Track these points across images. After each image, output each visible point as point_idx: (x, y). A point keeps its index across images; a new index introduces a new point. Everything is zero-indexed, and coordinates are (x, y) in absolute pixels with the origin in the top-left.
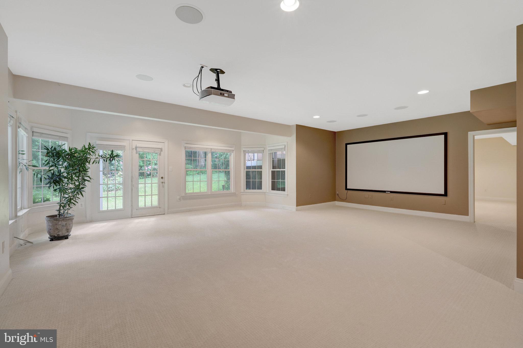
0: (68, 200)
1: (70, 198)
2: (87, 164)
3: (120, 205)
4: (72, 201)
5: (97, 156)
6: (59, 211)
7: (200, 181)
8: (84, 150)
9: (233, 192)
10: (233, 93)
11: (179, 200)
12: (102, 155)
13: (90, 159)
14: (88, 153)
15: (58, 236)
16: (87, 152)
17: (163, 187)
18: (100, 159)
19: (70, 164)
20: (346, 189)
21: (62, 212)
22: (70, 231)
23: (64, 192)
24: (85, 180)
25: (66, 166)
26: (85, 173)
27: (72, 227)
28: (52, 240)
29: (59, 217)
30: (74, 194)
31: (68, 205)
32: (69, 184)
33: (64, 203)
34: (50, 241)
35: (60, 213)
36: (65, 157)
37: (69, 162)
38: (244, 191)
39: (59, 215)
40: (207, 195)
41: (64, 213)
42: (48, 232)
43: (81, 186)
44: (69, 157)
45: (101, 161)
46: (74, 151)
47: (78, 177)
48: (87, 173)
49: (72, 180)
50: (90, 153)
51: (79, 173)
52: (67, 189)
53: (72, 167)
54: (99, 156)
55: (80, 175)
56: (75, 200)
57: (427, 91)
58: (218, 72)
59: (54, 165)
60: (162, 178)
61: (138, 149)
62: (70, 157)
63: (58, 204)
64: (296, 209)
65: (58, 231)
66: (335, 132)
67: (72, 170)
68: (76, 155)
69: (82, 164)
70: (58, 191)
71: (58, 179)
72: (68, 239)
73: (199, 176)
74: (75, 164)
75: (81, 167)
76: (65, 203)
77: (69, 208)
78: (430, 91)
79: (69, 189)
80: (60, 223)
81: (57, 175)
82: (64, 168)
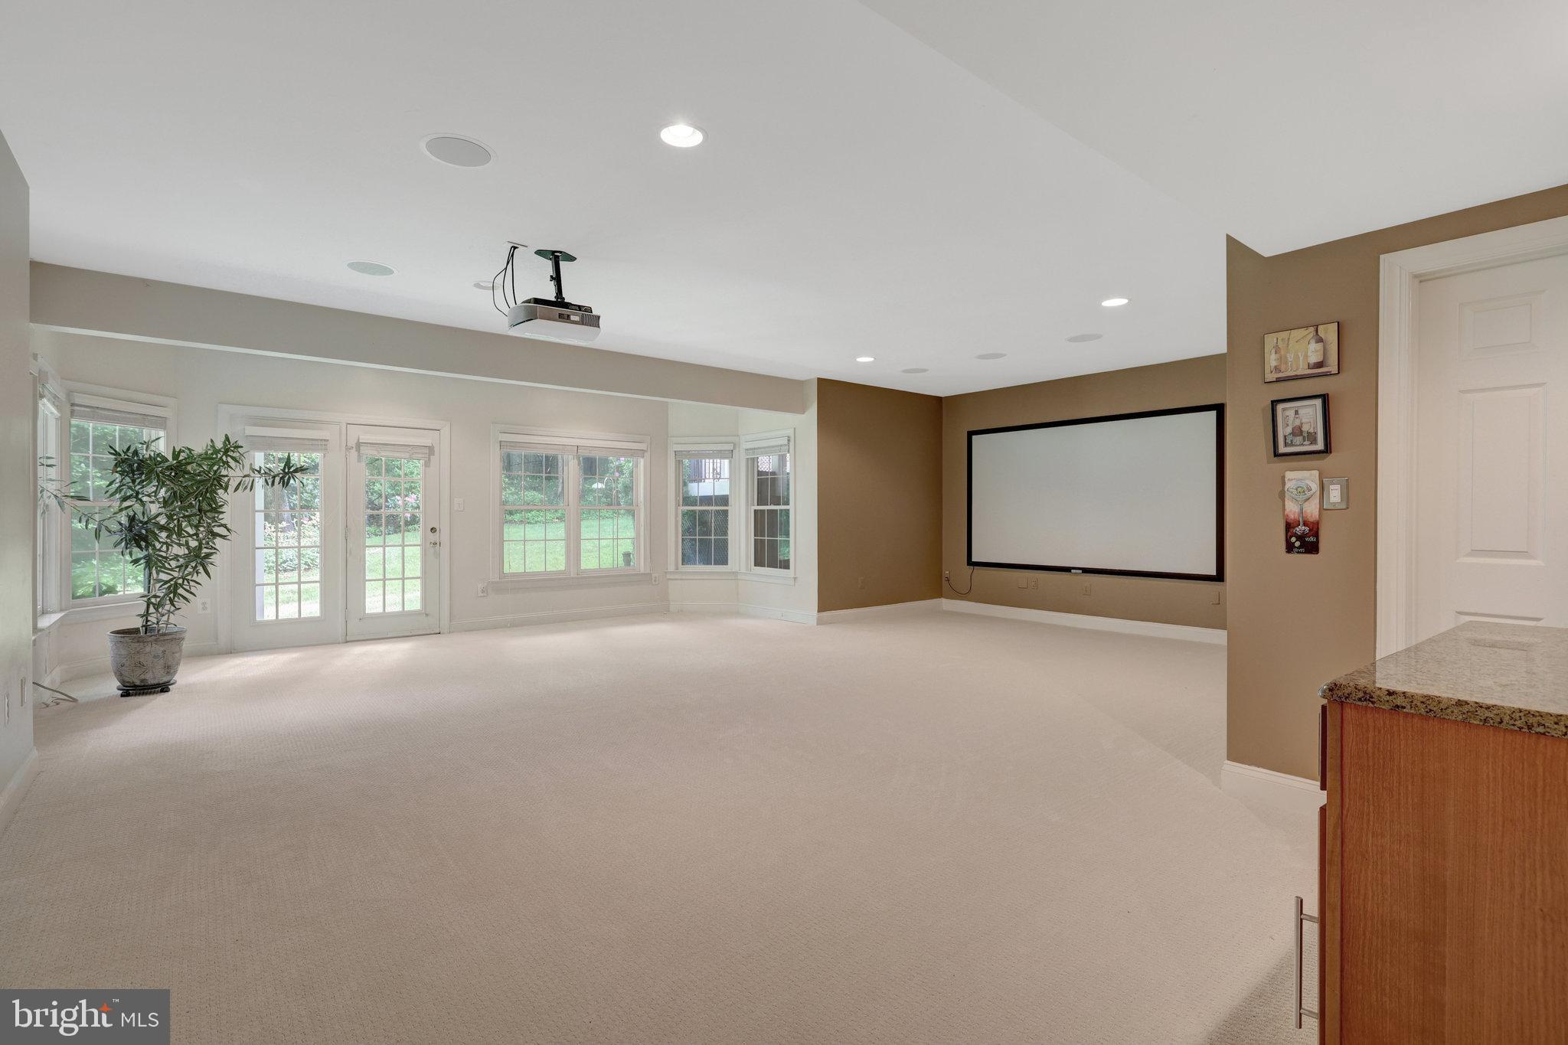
0: (170, 587)
1: (176, 583)
2: (221, 492)
3: (312, 608)
4: (180, 591)
5: (247, 471)
6: (144, 615)
7: (546, 540)
8: (212, 454)
10: (595, 313)
11: (482, 595)
12: (260, 468)
13: (229, 480)
14: (224, 463)
15: (143, 684)
16: (221, 458)
17: (438, 555)
18: (257, 480)
19: (175, 493)
20: (970, 563)
21: (153, 619)
22: (175, 672)
23: (159, 566)
24: (215, 535)
25: (164, 498)
26: (214, 517)
27: (180, 660)
28: (126, 694)
29: (146, 633)
30: (186, 572)
31: (168, 602)
32: (172, 546)
33: (159, 597)
34: (122, 696)
35: (149, 623)
36: (163, 474)
37: (172, 488)
38: (677, 568)
39: (144, 628)
40: (565, 579)
41: (158, 622)
42: (115, 673)
43: (205, 550)
44: (173, 474)
45: (259, 482)
46: (185, 459)
47: (197, 527)
48: (221, 516)
49: (179, 535)
50: (227, 463)
51: (198, 517)
52: (166, 558)
53: (181, 502)
54: (253, 470)
55: (202, 521)
56: (187, 588)
57: (1124, 301)
58: (556, 258)
59: (132, 495)
60: (433, 530)
61: (364, 450)
62: (176, 474)
63: (143, 599)
64: (818, 619)
65: (143, 670)
66: (941, 398)
67: (181, 508)
68: (189, 468)
69: (206, 493)
70: (143, 566)
71: (144, 532)
72: (170, 693)
74: (189, 494)
75: (203, 499)
76: (162, 595)
77: (173, 608)
78: (1130, 300)
79: (171, 560)
80: (148, 649)
81: (141, 522)
82: (159, 502)
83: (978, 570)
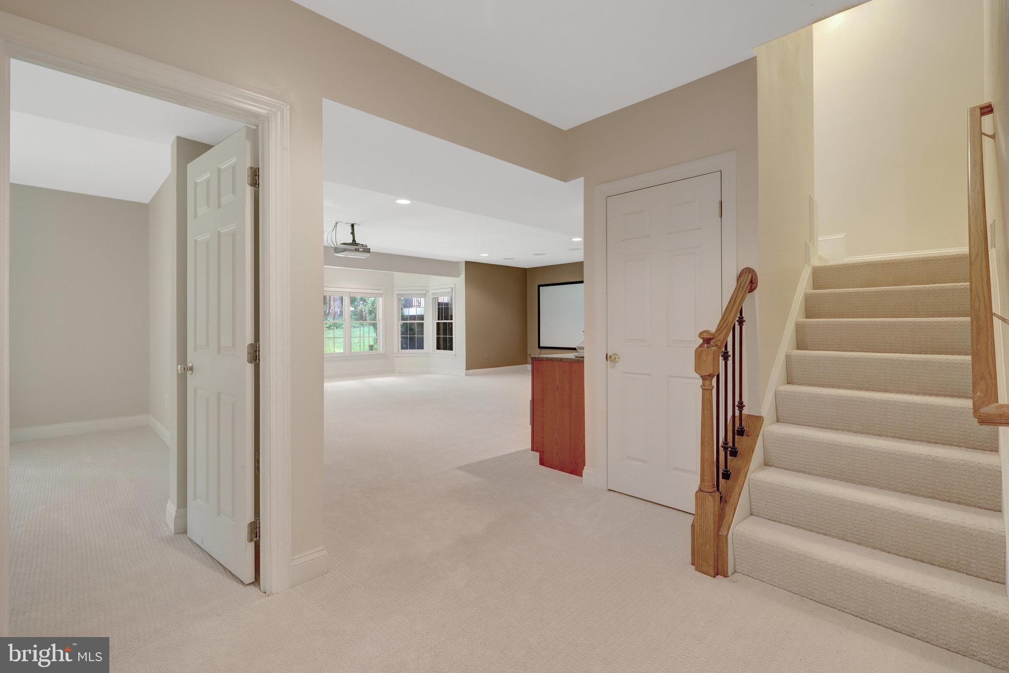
7: (334, 338)
9: (381, 353)
10: (368, 248)
20: (539, 347)
38: (398, 351)
40: (344, 356)
64: (466, 374)
66: (526, 269)
73: (332, 331)
83: (543, 351)
